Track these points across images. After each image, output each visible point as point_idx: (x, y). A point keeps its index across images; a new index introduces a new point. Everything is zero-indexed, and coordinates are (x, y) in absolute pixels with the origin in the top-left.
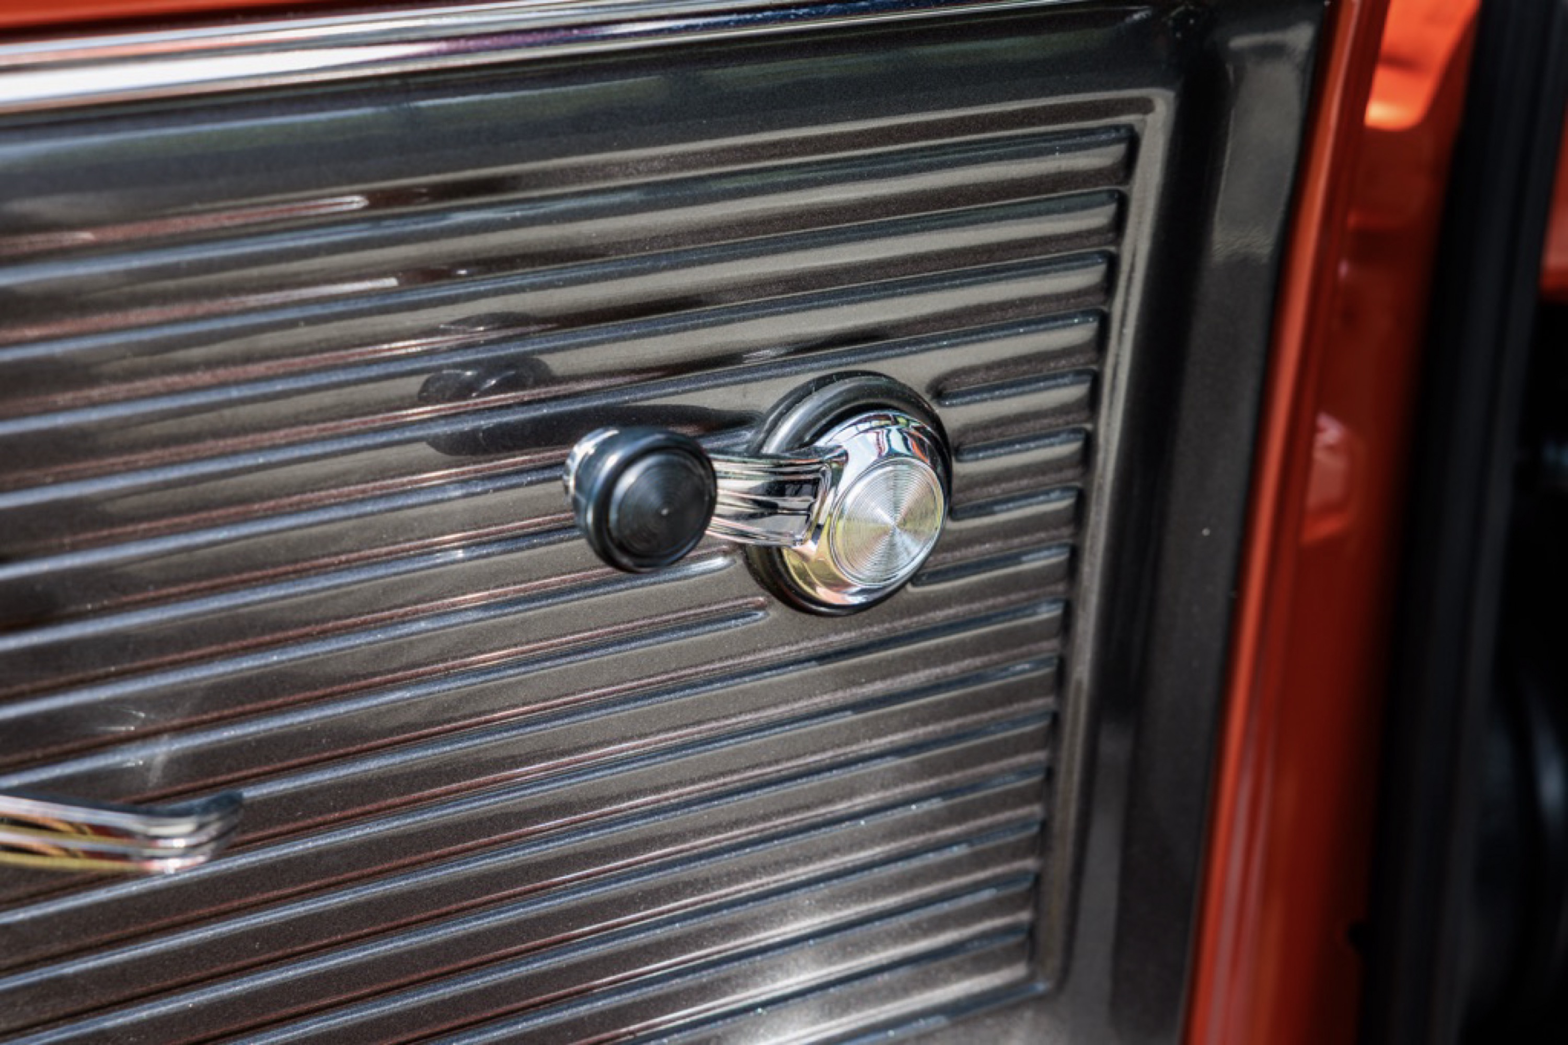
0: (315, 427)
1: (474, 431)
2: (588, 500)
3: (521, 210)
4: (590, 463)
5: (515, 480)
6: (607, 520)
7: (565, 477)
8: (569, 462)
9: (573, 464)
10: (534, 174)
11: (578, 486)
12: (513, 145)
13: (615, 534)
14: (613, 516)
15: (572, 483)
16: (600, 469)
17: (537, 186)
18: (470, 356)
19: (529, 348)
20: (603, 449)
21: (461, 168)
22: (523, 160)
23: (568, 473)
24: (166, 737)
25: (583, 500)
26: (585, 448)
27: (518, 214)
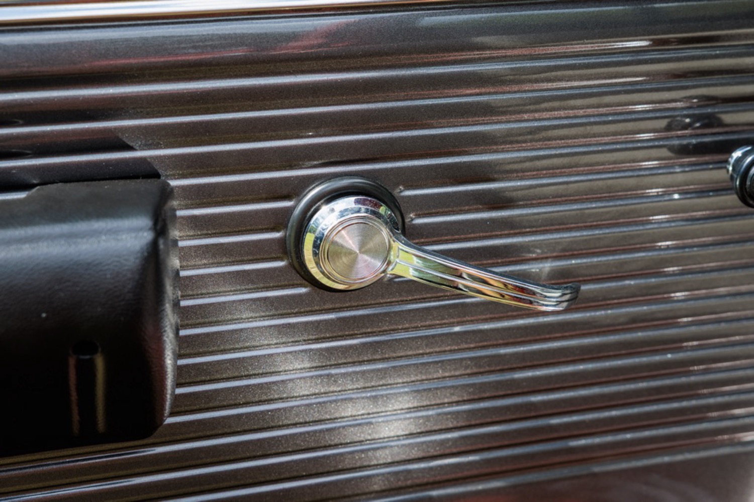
0: (623, 137)
1: (688, 144)
2: (738, 175)
3: (719, 50)
4: (739, 160)
5: (705, 167)
6: (745, 184)
7: (728, 166)
8: (730, 159)
9: (732, 161)
10: (727, 36)
11: (734, 169)
12: (719, 22)
13: (748, 190)
14: (748, 183)
15: (731, 168)
16: (744, 162)
17: (727, 41)
18: (691, 112)
19: (716, 110)
20: (745, 155)
21: (696, 31)
22: (722, 29)
23: (729, 164)
24: (550, 260)
25: (735, 176)
26: (737, 154)
27: (718, 52)
